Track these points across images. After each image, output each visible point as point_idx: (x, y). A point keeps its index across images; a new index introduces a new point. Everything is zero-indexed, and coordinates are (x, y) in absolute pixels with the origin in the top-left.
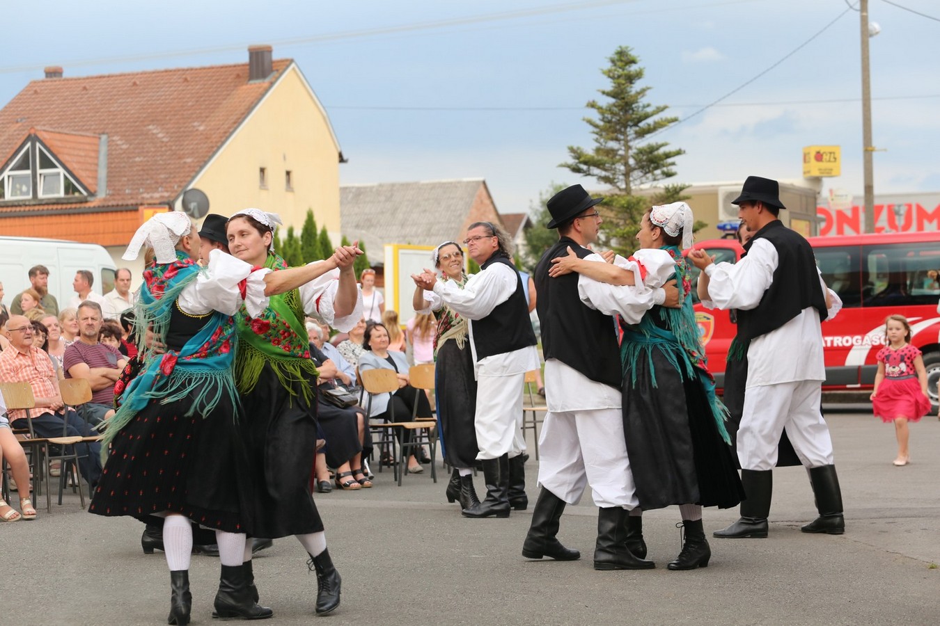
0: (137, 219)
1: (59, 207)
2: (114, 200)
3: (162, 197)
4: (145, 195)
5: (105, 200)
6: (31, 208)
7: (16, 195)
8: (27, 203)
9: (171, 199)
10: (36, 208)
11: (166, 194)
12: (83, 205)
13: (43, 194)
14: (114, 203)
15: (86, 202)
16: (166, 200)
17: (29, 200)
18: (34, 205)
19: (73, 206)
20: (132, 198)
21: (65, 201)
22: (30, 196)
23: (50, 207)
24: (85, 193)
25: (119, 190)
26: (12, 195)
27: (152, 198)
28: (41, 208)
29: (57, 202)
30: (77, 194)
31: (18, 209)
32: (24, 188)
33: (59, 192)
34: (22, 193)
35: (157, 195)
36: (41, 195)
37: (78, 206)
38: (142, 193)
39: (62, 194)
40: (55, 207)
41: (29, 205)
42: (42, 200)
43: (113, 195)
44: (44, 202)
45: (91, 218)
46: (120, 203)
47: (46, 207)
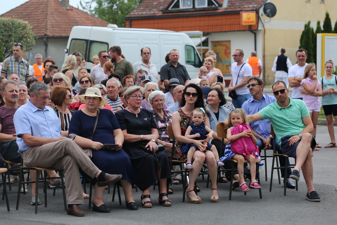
0: (239, 18)
1: (204, 12)
2: (231, 8)
3: (253, 7)
4: (246, 6)
5: (226, 8)
6: (191, 13)
7: (185, 6)
8: (190, 10)
9: (258, 8)
10: (194, 13)
11: (255, 6)
12: (215, 11)
13: (198, 6)
14: (230, 10)
15: (217, 9)
16: (255, 9)
17: (191, 9)
18: (193, 11)
19: (211, 12)
20: (239, 8)
21: (207, 9)
22: (191, 7)
23: (200, 12)
24: (217, 5)
25: (234, 4)
26: (183, 6)
27: (249, 7)
28: (196, 13)
29: (204, 9)
30: (213, 6)
31: (185, 13)
32: (189, 3)
33: (205, 5)
34: (188, 6)
35: (251, 6)
36: (197, 6)
37: (213, 11)
38: (244, 5)
39: (206, 6)
40: (202, 12)
41: (190, 11)
42: (197, 9)
43: (230, 6)
44: (197, 10)
45: (220, 18)
46: (233, 10)
47: (198, 12)
